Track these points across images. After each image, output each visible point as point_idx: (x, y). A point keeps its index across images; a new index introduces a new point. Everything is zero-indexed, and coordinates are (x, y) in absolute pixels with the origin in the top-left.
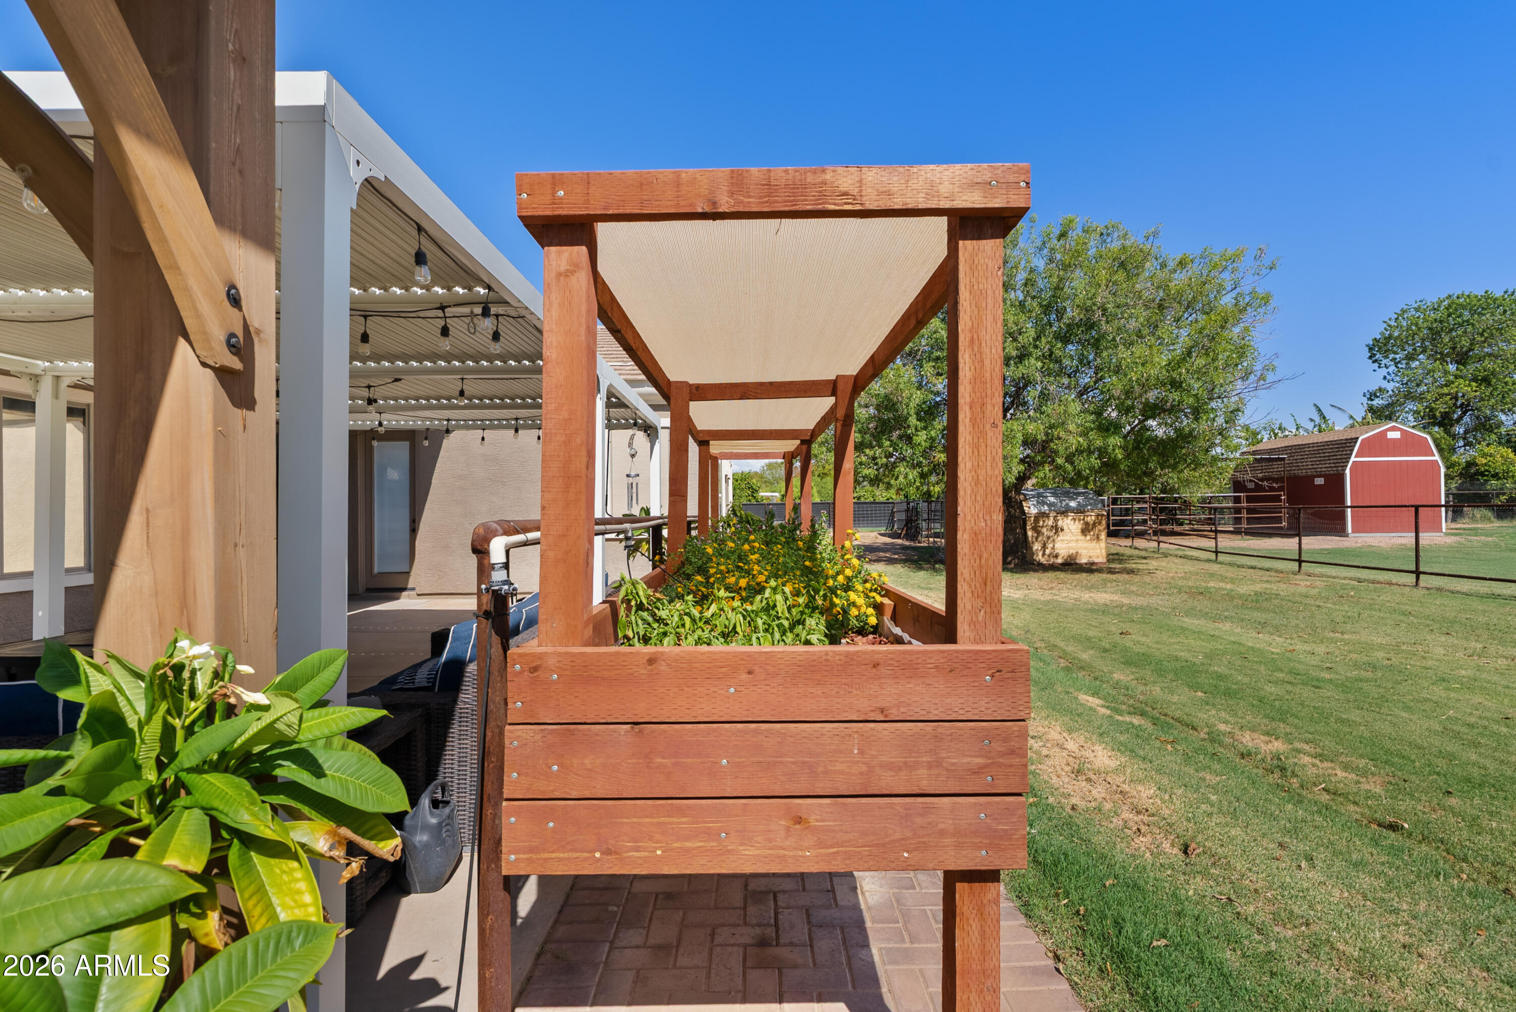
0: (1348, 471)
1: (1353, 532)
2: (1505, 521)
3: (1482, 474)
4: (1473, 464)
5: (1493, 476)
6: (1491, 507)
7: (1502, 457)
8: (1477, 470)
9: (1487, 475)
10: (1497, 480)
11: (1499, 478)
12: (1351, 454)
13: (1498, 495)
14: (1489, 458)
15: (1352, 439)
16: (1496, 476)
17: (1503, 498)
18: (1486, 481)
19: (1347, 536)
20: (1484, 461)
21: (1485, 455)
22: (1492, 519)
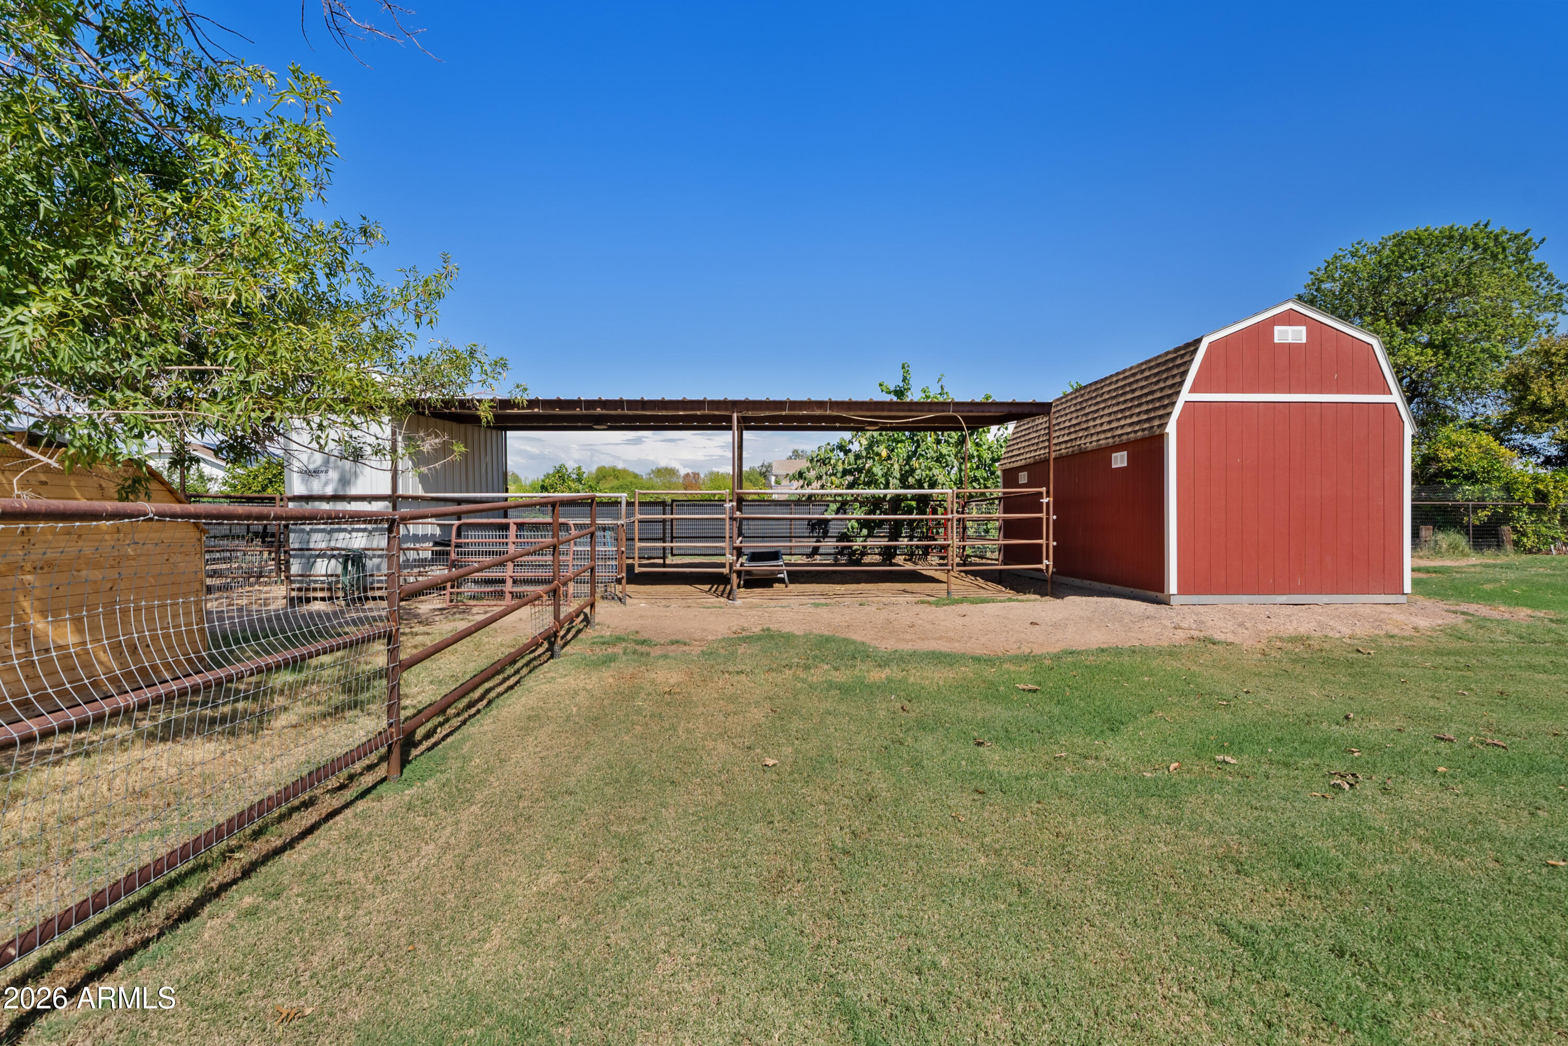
0: (1171, 429)
1: (1182, 591)
2: (1488, 552)
3: (1449, 475)
4: (1433, 459)
5: (1466, 478)
6: (1464, 529)
7: (1479, 447)
8: (1440, 469)
9: (1456, 477)
10: (1473, 484)
11: (1476, 482)
12: (1181, 383)
13: (1476, 508)
14: (1457, 450)
15: (1188, 345)
16: (1471, 477)
17: (1483, 514)
18: (1455, 487)
19: (1165, 602)
20: (1451, 454)
21: (1452, 445)
22: (1467, 549)
